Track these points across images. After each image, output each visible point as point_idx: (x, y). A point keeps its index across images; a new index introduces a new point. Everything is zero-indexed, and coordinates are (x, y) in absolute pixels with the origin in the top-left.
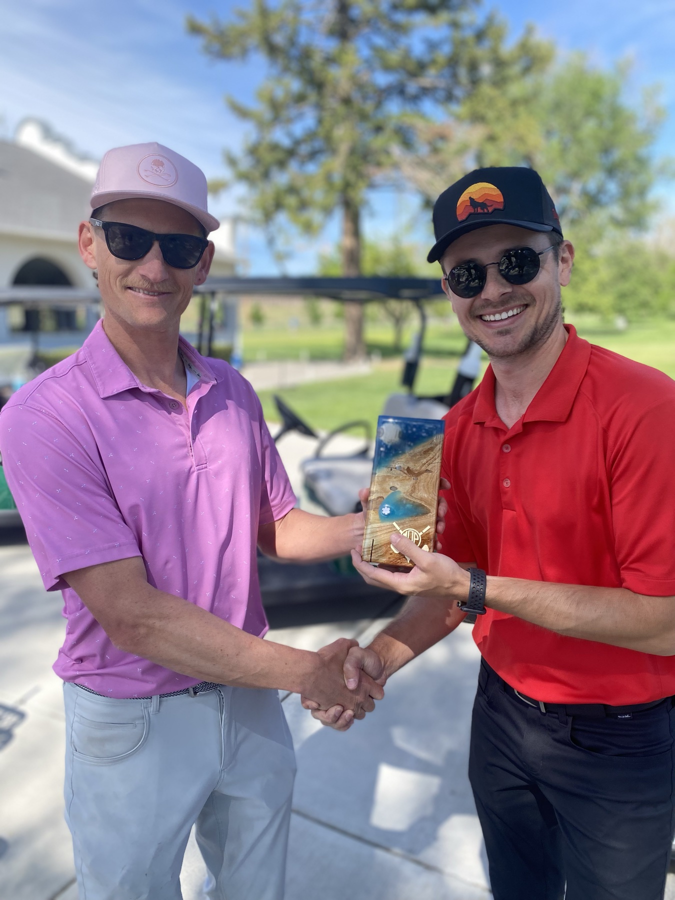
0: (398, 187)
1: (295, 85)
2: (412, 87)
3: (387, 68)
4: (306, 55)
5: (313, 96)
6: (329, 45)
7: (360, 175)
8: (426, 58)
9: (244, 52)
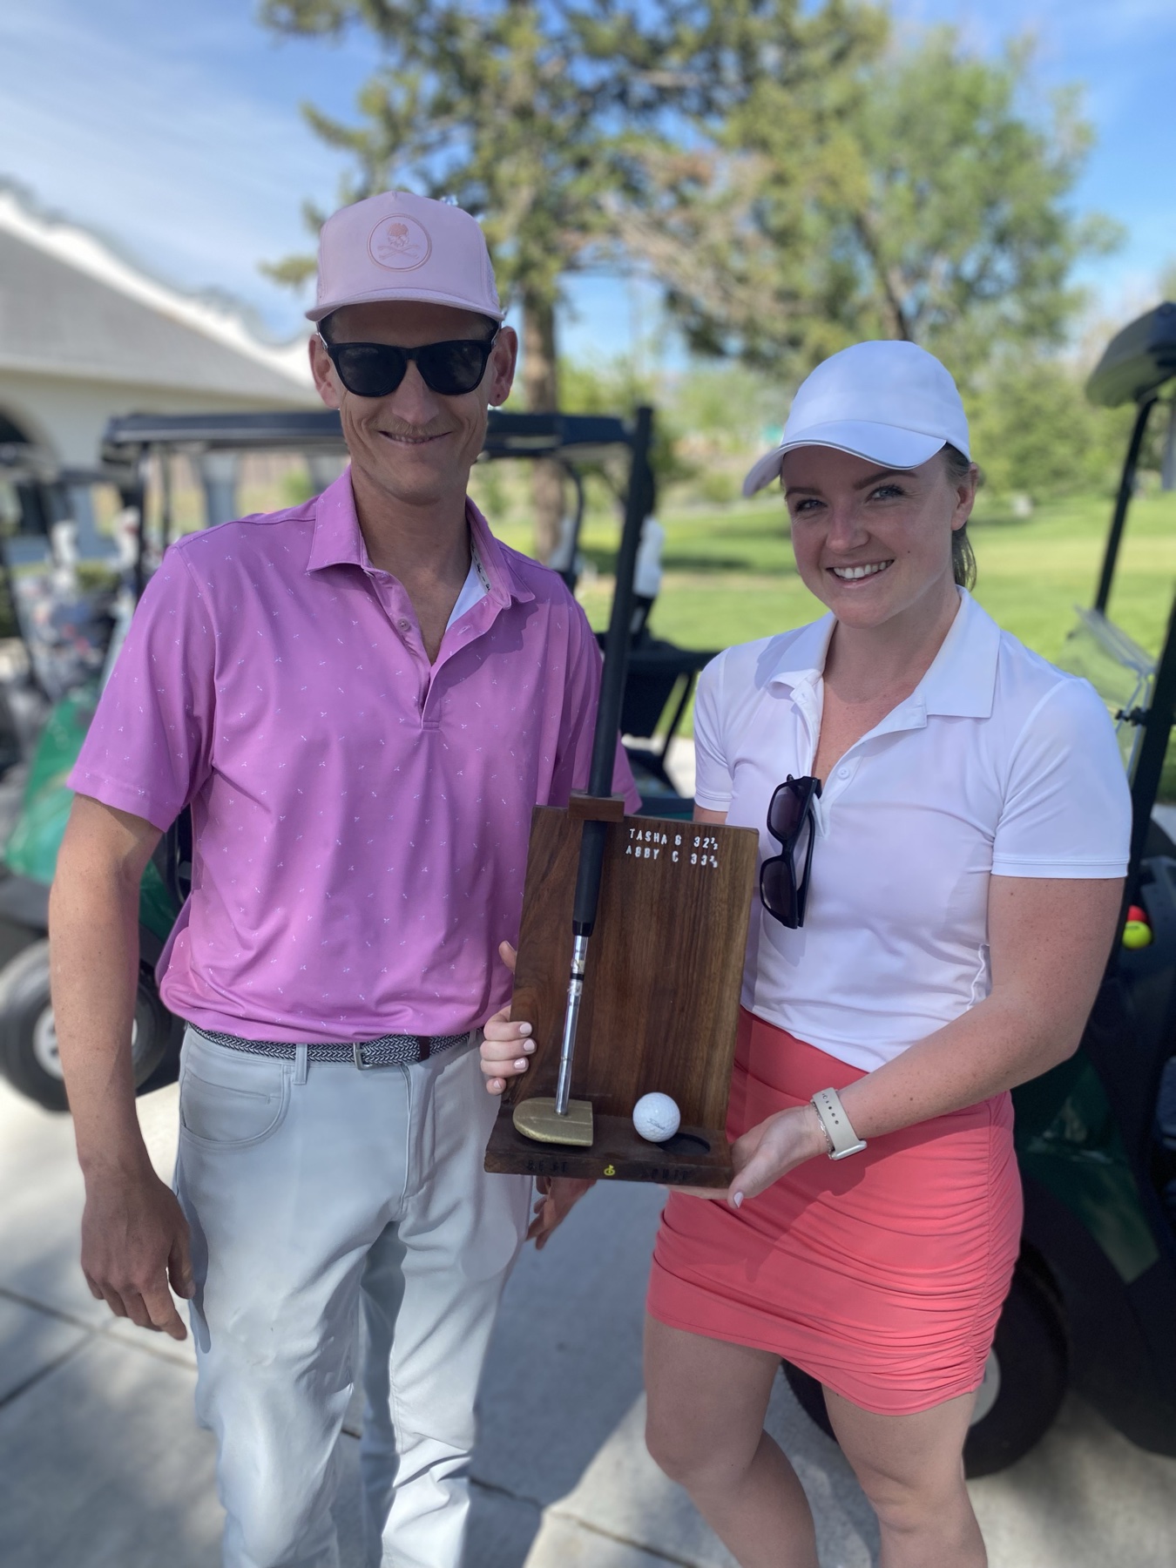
1: (429, 84)
2: (641, 87)
3: (597, 54)
5: (464, 106)
7: (551, 248)
8: (665, 34)
9: (338, 23)
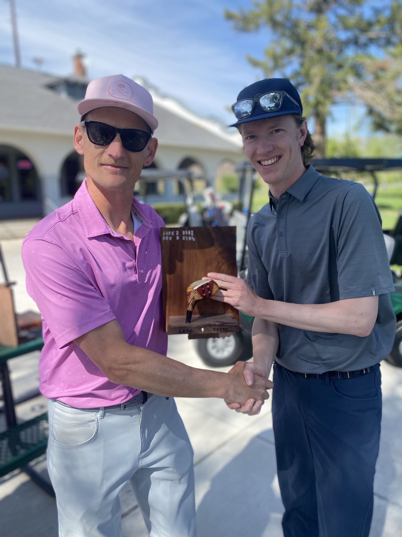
0: (351, 103)
1: (287, 44)
2: (363, 39)
3: (346, 28)
4: (295, 25)
5: (298, 50)
6: (310, 18)
7: (326, 97)
8: (373, 19)
9: (258, 27)
